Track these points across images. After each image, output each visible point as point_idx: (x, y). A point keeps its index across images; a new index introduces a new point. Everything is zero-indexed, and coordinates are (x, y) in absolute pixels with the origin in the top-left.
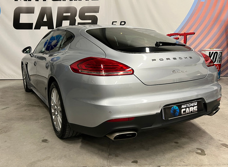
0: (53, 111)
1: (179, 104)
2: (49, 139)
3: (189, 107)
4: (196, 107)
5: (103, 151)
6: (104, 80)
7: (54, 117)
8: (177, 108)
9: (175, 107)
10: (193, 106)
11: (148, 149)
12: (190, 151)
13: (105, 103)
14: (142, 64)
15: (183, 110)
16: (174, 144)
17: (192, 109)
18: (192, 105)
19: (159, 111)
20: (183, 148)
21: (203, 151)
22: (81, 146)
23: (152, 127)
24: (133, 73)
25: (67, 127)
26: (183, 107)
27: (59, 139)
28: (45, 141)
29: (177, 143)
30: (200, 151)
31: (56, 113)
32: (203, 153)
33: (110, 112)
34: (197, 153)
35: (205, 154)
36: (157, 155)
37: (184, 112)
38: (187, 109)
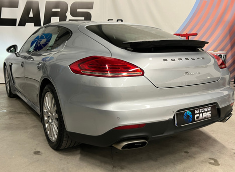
0: (46, 119)
1: (193, 110)
2: (42, 151)
3: (202, 113)
4: (210, 112)
5: (106, 163)
6: (110, 82)
7: (47, 125)
8: (190, 113)
9: (189, 113)
10: (207, 112)
11: (156, 160)
12: (202, 162)
13: (111, 107)
14: (149, 64)
15: (196, 116)
16: (183, 154)
17: (205, 115)
18: (206, 110)
19: (172, 117)
20: (194, 158)
21: (216, 161)
22: (80, 159)
23: (164, 135)
24: (143, 75)
25: (65, 137)
26: (196, 112)
27: (53, 151)
28: (37, 153)
29: (187, 152)
30: (213, 161)
31: (50, 121)
32: (216, 163)
33: (119, 118)
34: (210, 163)
35: (219, 165)
36: (167, 167)
37: (198, 117)
38: (201, 114)
